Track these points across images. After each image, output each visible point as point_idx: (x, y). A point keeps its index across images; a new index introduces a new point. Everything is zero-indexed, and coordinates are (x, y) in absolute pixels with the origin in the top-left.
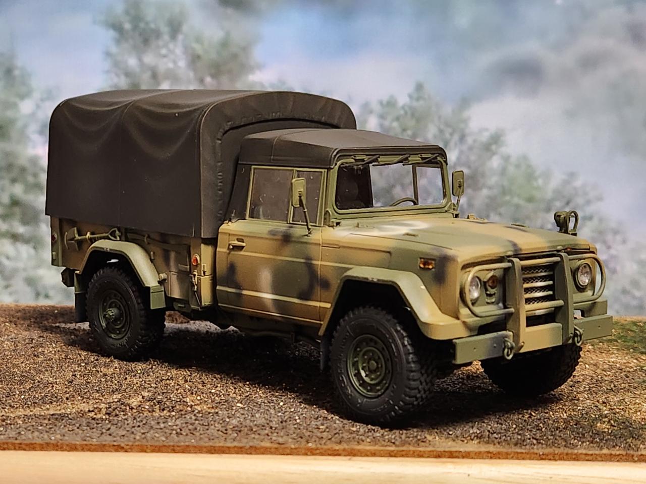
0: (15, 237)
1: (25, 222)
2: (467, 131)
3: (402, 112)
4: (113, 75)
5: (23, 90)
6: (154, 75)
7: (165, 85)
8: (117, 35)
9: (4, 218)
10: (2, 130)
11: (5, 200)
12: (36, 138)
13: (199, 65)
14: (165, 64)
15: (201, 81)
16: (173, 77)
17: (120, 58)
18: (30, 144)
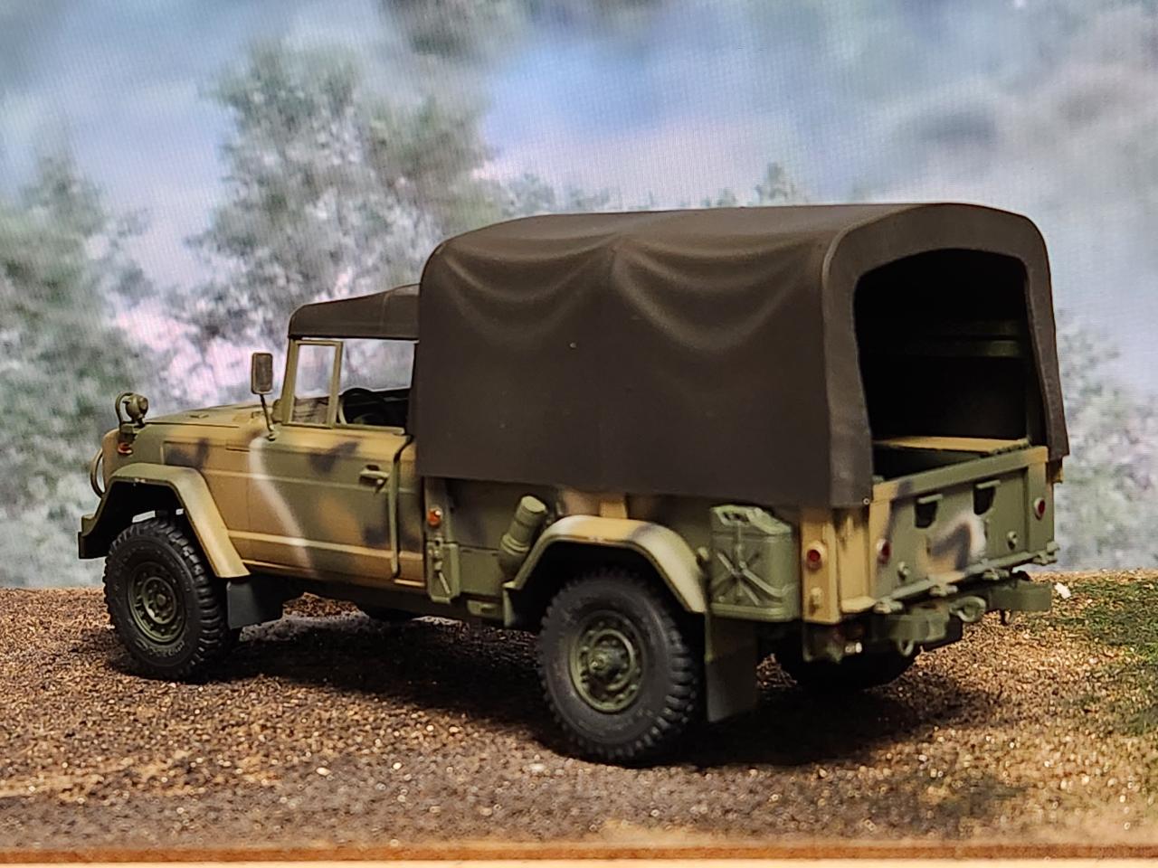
4: (238, 184)
5: (88, 219)
6: (309, 180)
7: (329, 196)
8: (241, 115)
9: (69, 436)
10: (56, 289)
11: (71, 407)
12: (115, 299)
13: (385, 156)
14: (327, 158)
15: (390, 185)
16: (341, 181)
17: (248, 154)
18: (107, 311)
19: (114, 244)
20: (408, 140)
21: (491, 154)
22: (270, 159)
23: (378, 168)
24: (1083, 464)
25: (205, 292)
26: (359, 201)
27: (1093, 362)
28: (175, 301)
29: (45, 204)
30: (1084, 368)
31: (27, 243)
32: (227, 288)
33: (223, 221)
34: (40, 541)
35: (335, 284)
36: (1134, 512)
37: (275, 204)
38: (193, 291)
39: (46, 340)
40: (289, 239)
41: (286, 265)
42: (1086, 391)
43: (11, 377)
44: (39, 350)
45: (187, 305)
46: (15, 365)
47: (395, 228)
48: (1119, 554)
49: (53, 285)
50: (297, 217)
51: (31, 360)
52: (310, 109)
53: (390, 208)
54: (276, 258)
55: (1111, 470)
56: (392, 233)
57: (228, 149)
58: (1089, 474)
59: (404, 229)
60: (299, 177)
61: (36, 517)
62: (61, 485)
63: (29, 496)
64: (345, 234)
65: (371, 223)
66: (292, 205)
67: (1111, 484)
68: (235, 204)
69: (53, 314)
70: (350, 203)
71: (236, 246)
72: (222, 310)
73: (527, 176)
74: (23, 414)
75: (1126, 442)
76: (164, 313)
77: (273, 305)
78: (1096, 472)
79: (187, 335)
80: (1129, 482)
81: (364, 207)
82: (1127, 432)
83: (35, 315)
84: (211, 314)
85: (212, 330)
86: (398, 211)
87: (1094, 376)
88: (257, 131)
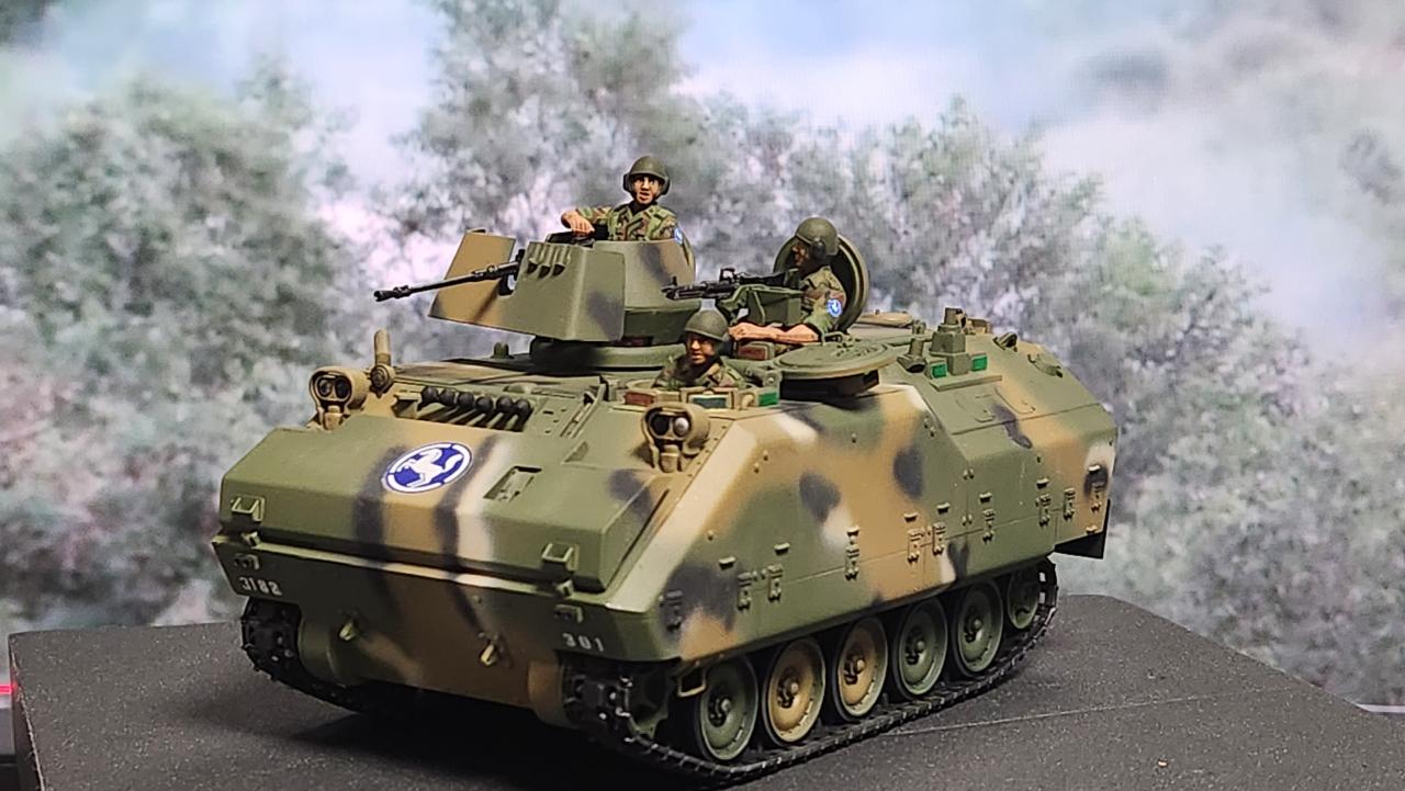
0: (286, 355)
1: (301, 330)
2: (1039, 176)
3: (929, 145)
4: (445, 87)
5: (299, 113)
6: (513, 87)
7: (531, 103)
8: (451, 22)
9: (267, 322)
10: (263, 179)
11: (270, 293)
12: (321, 192)
13: (587, 68)
14: (532, 66)
15: (591, 94)
16: (544, 89)
17: (456, 59)
18: (310, 202)
19: (323, 140)
20: (611, 53)
21: (689, 71)
22: (477, 66)
23: (579, 77)
24: (1232, 390)
25: (407, 189)
26: (561, 109)
27: (1246, 295)
28: (377, 195)
29: (257, 97)
30: (1238, 300)
31: (238, 134)
32: (428, 187)
33: (428, 122)
34: (233, 421)
35: (532, 188)
36: (1278, 438)
37: (480, 108)
38: (397, 188)
39: (250, 228)
40: (491, 141)
41: (486, 167)
42: (1238, 323)
43: (215, 262)
44: (242, 238)
45: (389, 200)
46: (219, 250)
47: (592, 137)
48: (1261, 476)
49: (260, 175)
50: (500, 120)
51: (234, 247)
52: (519, 19)
53: (590, 117)
54: (477, 159)
55: (1258, 397)
56: (588, 141)
57: (438, 53)
58: (1237, 400)
59: (602, 137)
60: (504, 84)
61: (231, 398)
62: (258, 367)
63: (225, 377)
64: (545, 139)
65: (570, 130)
66: (496, 109)
67: (1258, 410)
68: (442, 106)
69: (259, 203)
70: (552, 112)
71: (439, 146)
72: (422, 207)
73: (722, 93)
74: (224, 298)
75: (1273, 372)
76: (365, 208)
77: (472, 205)
78: (1244, 398)
79: (387, 230)
80: (1273, 409)
81: (564, 115)
82: (1274, 362)
83: (241, 204)
84: (411, 211)
85: (412, 226)
86: (597, 119)
87: (1246, 309)
88: (466, 38)
